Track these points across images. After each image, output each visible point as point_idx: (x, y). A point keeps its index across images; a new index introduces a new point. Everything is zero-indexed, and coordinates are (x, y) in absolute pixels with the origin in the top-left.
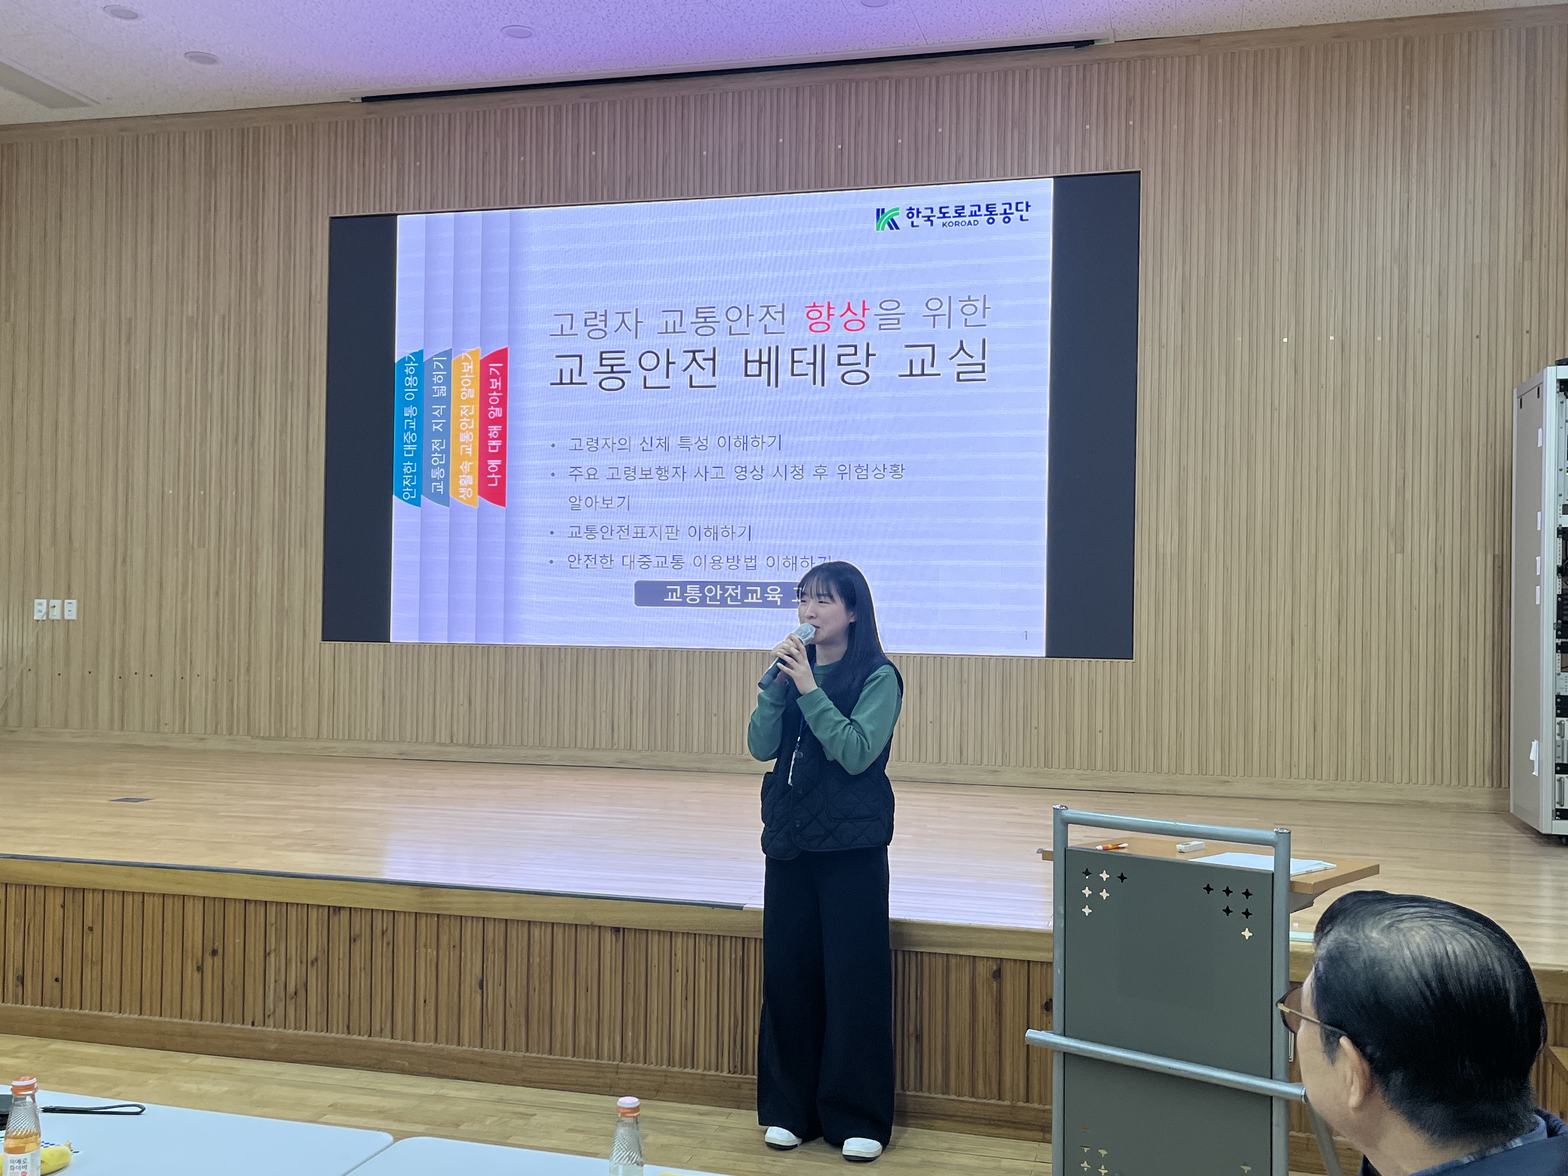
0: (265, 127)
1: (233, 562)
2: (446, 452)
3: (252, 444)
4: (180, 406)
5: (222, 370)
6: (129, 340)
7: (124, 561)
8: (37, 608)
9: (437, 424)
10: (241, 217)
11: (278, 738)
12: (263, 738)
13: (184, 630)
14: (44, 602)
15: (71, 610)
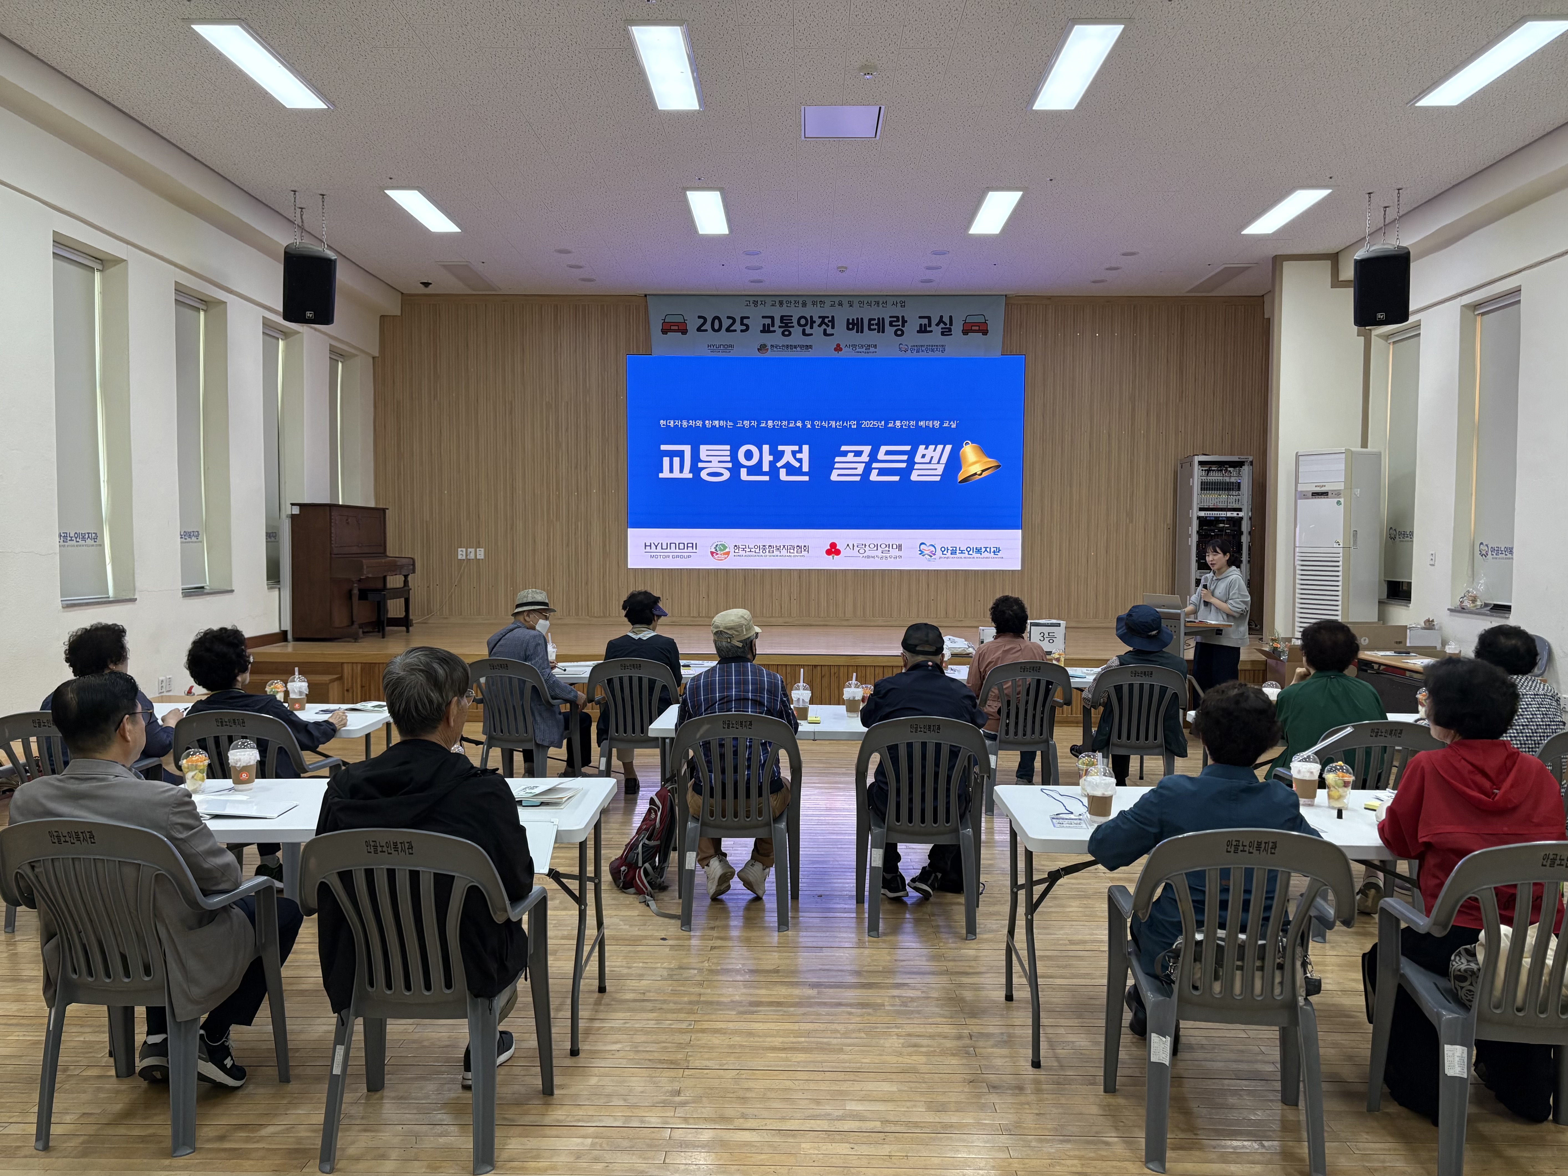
0: (588, 305)
1: (576, 528)
3: (586, 469)
4: (543, 449)
5: (567, 430)
6: (511, 413)
7: (512, 528)
8: (460, 553)
10: (576, 351)
11: (605, 616)
12: (596, 617)
13: (549, 564)
14: (464, 550)
15: (481, 554)
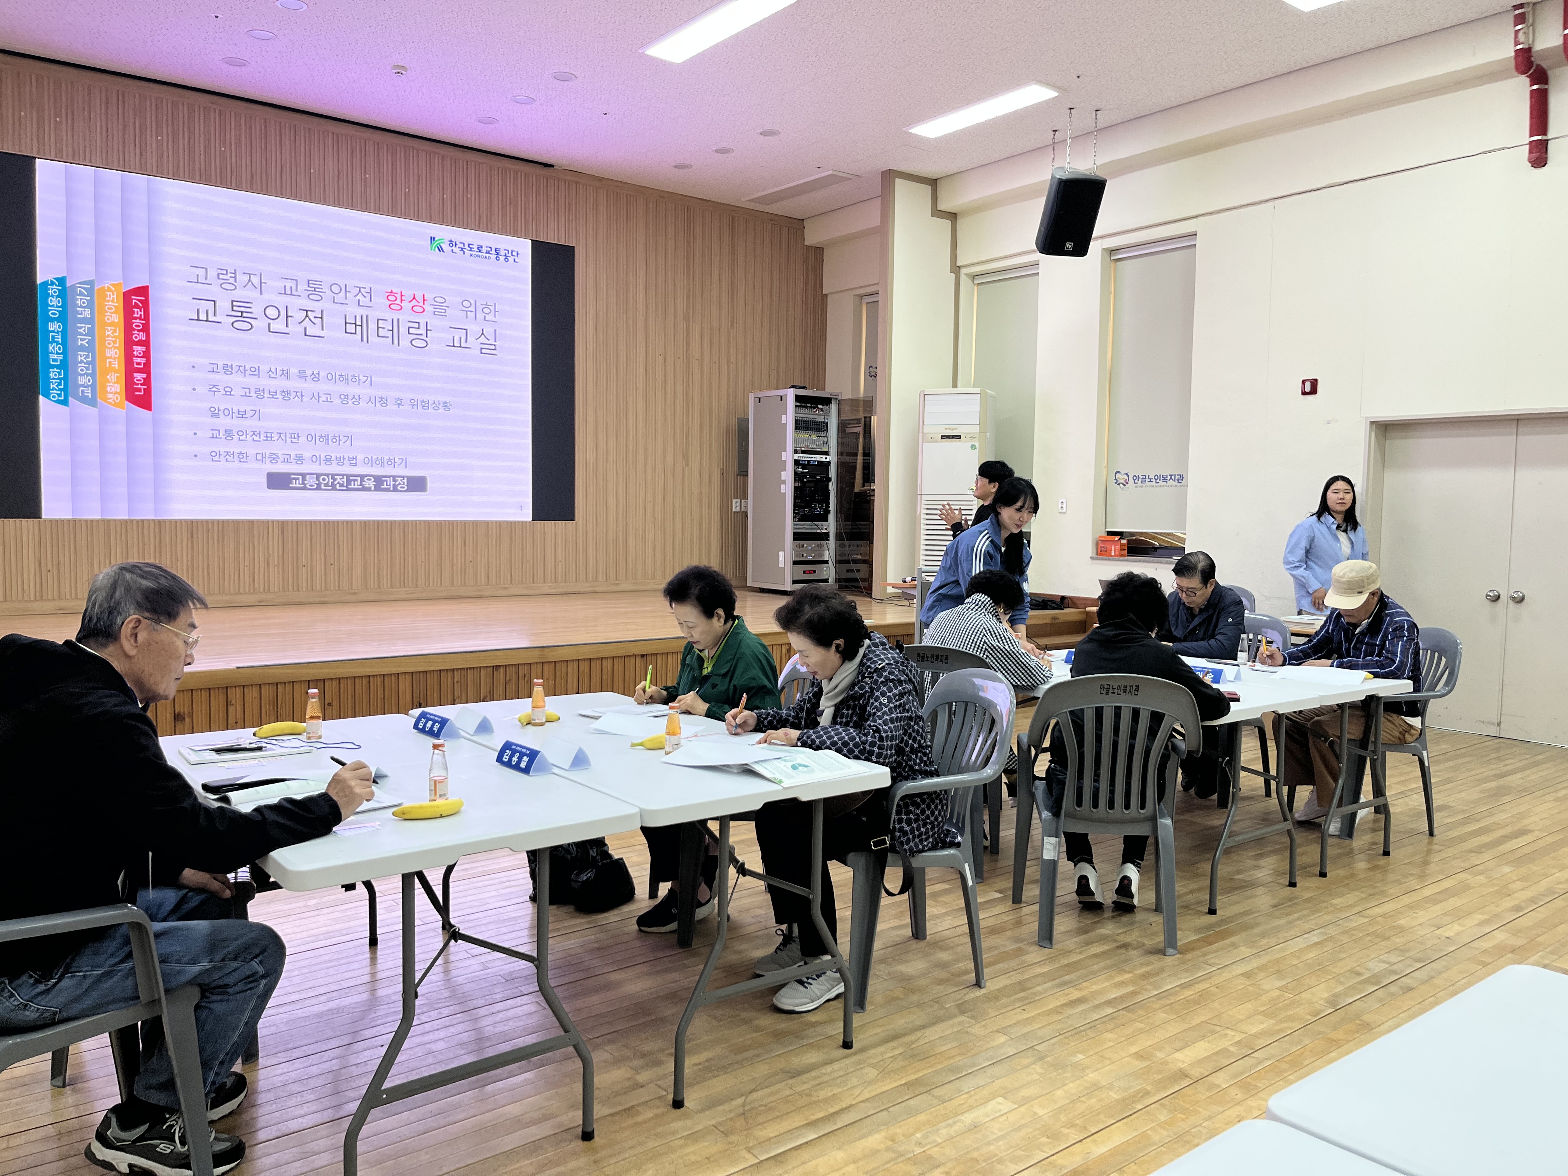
2: (93, 363)
9: (82, 340)
